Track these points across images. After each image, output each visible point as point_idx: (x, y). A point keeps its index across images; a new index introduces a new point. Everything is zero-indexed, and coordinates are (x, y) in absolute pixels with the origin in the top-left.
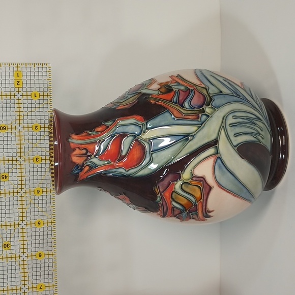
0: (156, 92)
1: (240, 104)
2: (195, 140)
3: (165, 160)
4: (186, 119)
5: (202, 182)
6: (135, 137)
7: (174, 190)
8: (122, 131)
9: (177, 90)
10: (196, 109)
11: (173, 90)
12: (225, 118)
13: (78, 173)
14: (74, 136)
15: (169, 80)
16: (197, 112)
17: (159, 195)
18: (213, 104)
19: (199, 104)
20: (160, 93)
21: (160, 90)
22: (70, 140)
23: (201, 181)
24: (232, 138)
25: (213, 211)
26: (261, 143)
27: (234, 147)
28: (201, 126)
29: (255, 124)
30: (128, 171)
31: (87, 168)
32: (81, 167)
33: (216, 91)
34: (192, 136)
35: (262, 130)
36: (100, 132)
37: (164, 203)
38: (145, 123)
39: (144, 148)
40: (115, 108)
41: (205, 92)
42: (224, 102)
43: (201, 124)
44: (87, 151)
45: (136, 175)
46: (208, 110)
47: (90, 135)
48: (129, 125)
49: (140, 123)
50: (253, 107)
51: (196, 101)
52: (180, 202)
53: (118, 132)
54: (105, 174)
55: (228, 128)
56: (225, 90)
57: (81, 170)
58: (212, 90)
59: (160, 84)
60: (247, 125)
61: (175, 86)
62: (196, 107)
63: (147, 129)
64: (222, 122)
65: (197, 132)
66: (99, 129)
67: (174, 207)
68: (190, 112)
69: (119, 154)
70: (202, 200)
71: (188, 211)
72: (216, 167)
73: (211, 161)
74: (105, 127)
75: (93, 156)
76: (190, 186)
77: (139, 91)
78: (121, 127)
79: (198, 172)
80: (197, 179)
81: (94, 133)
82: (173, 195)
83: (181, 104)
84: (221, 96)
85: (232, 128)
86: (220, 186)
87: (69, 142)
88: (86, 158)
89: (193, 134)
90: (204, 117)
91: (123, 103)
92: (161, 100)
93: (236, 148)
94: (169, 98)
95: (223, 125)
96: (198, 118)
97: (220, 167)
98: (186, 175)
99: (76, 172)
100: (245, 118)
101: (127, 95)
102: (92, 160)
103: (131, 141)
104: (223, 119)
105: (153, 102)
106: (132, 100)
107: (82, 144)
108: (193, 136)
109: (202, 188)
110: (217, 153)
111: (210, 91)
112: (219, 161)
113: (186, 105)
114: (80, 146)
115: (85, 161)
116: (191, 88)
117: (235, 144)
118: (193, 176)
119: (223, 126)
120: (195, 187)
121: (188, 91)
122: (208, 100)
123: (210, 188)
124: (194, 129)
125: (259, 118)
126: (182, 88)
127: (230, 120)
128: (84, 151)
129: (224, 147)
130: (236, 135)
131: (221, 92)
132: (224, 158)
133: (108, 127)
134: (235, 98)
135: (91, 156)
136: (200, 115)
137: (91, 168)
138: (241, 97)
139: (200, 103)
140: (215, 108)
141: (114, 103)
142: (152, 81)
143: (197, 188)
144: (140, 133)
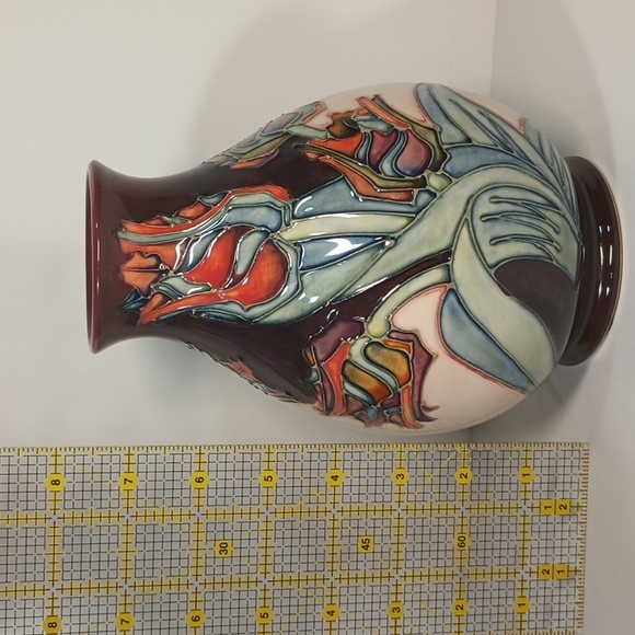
0: (322, 135)
1: (512, 171)
2: (400, 249)
3: (331, 290)
4: (383, 200)
5: (411, 344)
6: (266, 234)
7: (347, 357)
8: (239, 219)
9: (369, 131)
10: (407, 178)
11: (359, 130)
12: (472, 201)
13: (137, 309)
14: (131, 226)
15: (355, 106)
16: (410, 184)
17: (316, 366)
18: (448, 168)
19: (415, 166)
20: (329, 136)
21: (331, 129)
22: (120, 234)
23: (409, 341)
24: (486, 248)
25: (437, 407)
26: (554, 262)
27: (488, 267)
28: (415, 216)
29: (543, 217)
30: (248, 309)
31: (158, 299)
32: (143, 296)
33: (458, 137)
34: (392, 238)
35: (557, 233)
36: (189, 218)
37: (327, 385)
38: (290, 203)
39: (284, 262)
40: (228, 166)
41: (431, 138)
42: (473, 163)
43: (417, 214)
44: (159, 261)
45: (267, 320)
46: (434, 181)
47: (167, 224)
48: (255, 206)
49: (280, 204)
50: (543, 178)
51: (409, 157)
52: (361, 385)
53: (231, 221)
54: (198, 313)
55: (478, 223)
56: (479, 136)
57: (145, 302)
58: (450, 134)
59: (334, 116)
60: (523, 219)
61: (365, 121)
62: (408, 172)
63: (294, 217)
64: (465, 211)
65: (406, 230)
66: (189, 212)
67: (347, 396)
68: (392, 184)
69: (229, 272)
70: (410, 384)
71: (379, 406)
72: (446, 311)
73: (434, 298)
74: (202, 208)
75: (171, 273)
76: (385, 351)
77: (284, 130)
78: (237, 211)
79: (404, 321)
80: (401, 336)
81: (178, 221)
82: (346, 369)
83: (374, 163)
84: (469, 149)
85: (488, 224)
86: (453, 354)
87: (118, 239)
88: (155, 275)
89: (396, 235)
90: (424, 197)
91: (248, 156)
92: (330, 154)
93: (493, 271)
94: (349, 150)
95: (468, 216)
96: (410, 199)
97: (453, 311)
98: (376, 326)
99: (133, 306)
100: (519, 202)
101: (258, 138)
102: (170, 281)
103: (257, 242)
104: (468, 203)
105: (311, 155)
106: (268, 149)
107: (148, 244)
108: (396, 240)
109: (410, 356)
110: (449, 279)
111: (444, 138)
112: (452, 298)
113: (386, 166)
114: (143, 249)
115: (153, 282)
116: (400, 129)
117: (491, 260)
118: (391, 329)
119: (466, 220)
120: (395, 353)
121: (394, 135)
122: (436, 159)
123: (430, 358)
124: (400, 222)
125: (552, 204)
126: (381, 127)
127: (485, 206)
128: (152, 261)
129: (465, 267)
130: (497, 241)
131: (469, 140)
132: (463, 291)
133: (208, 209)
134: (501, 156)
135: (167, 271)
136: (416, 191)
137: (166, 298)
138: (515, 154)
139: (417, 164)
140: (452, 178)
141: (229, 155)
142: (317, 107)
143: (399, 356)
144: (279, 227)
